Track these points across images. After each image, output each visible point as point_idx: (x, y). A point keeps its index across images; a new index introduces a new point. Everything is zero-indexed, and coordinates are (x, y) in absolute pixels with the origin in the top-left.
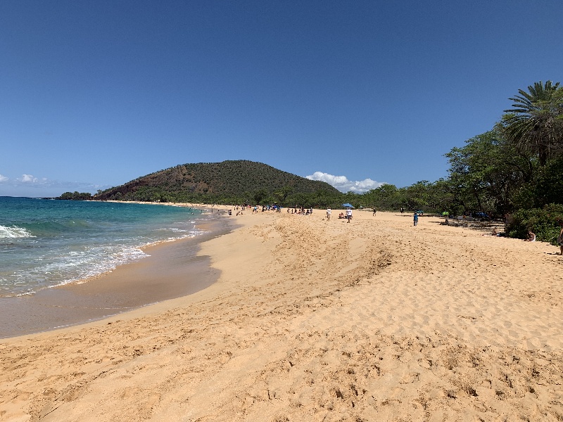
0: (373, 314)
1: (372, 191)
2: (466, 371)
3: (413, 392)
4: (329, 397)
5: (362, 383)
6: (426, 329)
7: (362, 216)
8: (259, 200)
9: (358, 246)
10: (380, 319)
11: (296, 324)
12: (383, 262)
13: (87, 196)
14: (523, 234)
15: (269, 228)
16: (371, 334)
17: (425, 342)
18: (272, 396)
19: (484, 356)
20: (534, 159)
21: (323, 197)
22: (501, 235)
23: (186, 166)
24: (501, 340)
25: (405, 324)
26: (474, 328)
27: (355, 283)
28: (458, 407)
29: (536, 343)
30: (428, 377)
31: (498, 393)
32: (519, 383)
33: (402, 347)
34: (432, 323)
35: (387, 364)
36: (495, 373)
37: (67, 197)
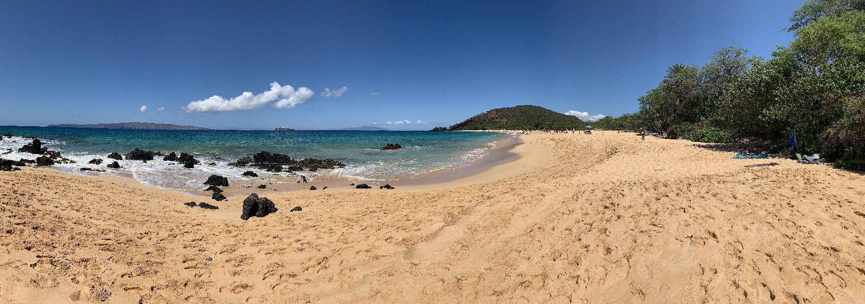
0: (614, 174)
1: (600, 120)
2: (662, 189)
3: (641, 201)
4: (601, 209)
5: (616, 201)
6: (641, 176)
7: (596, 133)
8: (537, 127)
9: (598, 147)
10: (618, 175)
11: (575, 180)
12: (613, 152)
13: (445, 129)
14: (675, 137)
15: (547, 140)
16: (615, 181)
17: (642, 181)
18: (571, 212)
19: (669, 183)
20: (678, 103)
21: (574, 124)
22: (666, 138)
23: (496, 110)
24: (674, 176)
25: (630, 176)
26: (662, 174)
27: (601, 161)
28: (662, 203)
29: (688, 175)
30: (646, 194)
31: (677, 195)
32: (685, 189)
33: (631, 185)
34: (643, 174)
35: (626, 192)
36: (674, 187)
37: (436, 130)
